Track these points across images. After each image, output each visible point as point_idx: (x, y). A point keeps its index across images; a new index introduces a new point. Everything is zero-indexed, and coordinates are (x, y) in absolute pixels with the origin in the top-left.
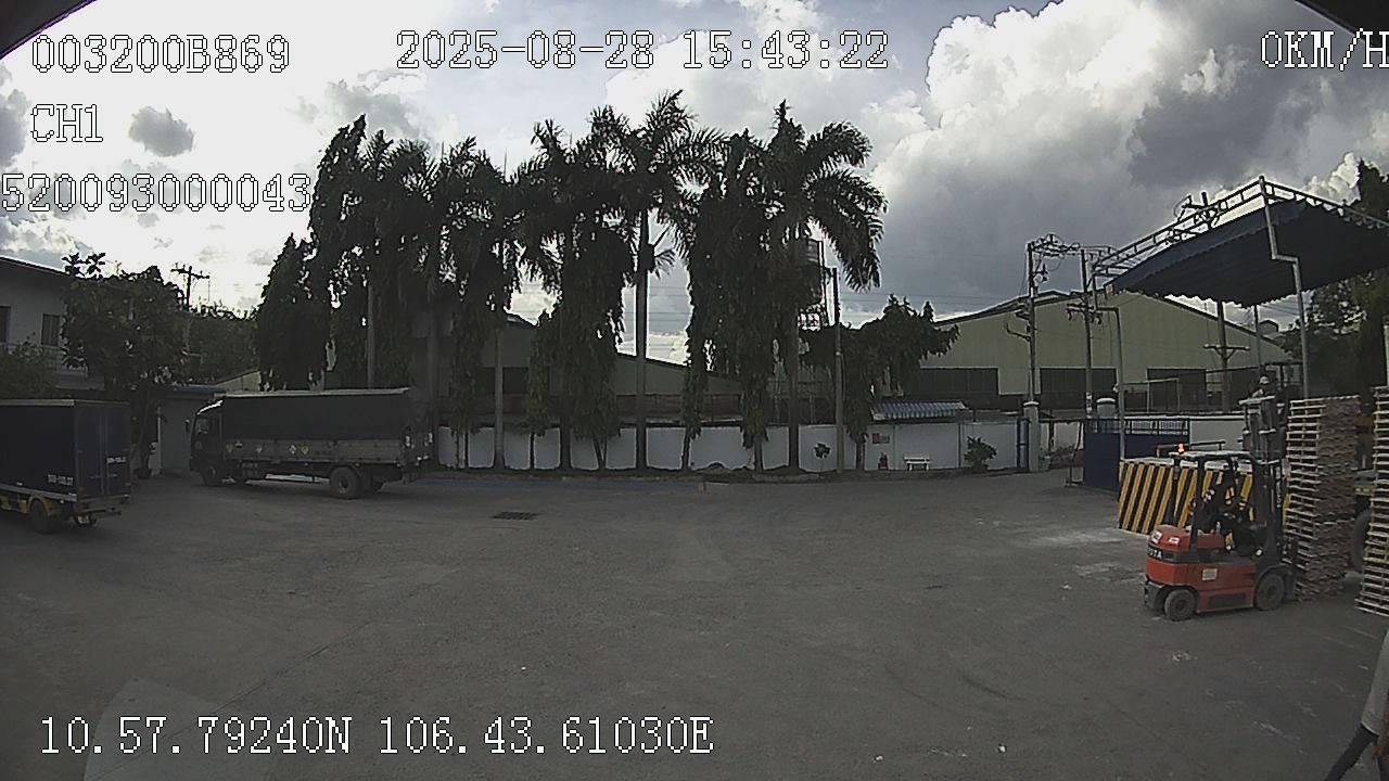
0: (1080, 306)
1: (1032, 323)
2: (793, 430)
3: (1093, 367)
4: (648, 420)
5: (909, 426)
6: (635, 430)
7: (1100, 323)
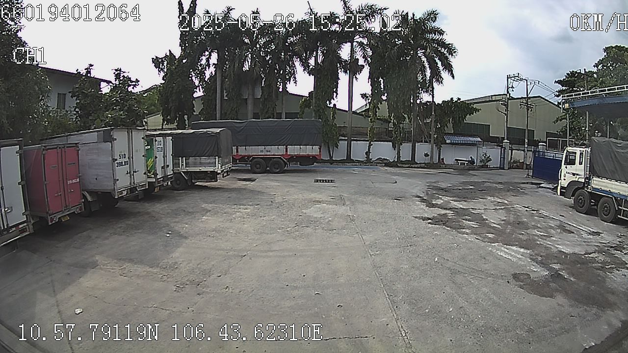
0: (525, 103)
1: (507, 108)
2: (414, 145)
3: (529, 129)
4: (352, 138)
5: (458, 146)
6: (346, 142)
7: (531, 111)
